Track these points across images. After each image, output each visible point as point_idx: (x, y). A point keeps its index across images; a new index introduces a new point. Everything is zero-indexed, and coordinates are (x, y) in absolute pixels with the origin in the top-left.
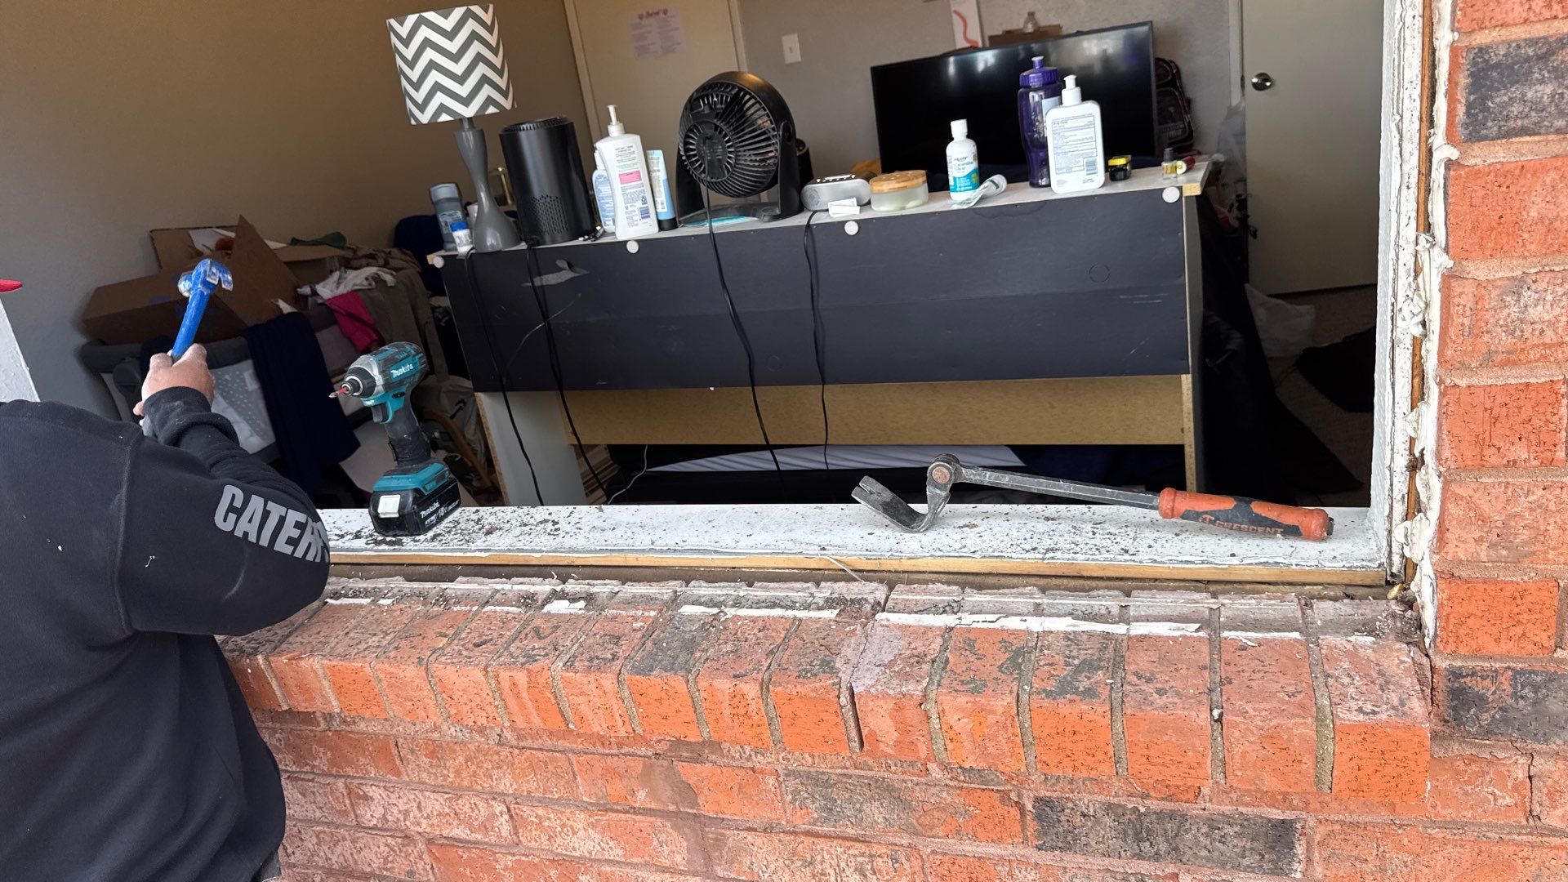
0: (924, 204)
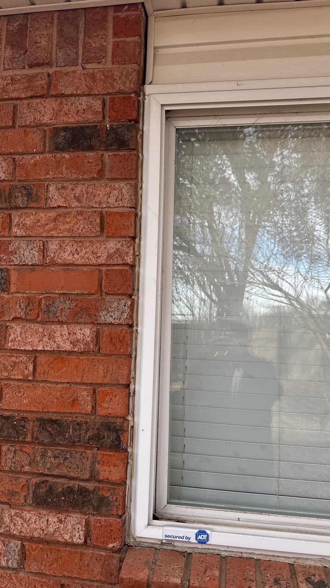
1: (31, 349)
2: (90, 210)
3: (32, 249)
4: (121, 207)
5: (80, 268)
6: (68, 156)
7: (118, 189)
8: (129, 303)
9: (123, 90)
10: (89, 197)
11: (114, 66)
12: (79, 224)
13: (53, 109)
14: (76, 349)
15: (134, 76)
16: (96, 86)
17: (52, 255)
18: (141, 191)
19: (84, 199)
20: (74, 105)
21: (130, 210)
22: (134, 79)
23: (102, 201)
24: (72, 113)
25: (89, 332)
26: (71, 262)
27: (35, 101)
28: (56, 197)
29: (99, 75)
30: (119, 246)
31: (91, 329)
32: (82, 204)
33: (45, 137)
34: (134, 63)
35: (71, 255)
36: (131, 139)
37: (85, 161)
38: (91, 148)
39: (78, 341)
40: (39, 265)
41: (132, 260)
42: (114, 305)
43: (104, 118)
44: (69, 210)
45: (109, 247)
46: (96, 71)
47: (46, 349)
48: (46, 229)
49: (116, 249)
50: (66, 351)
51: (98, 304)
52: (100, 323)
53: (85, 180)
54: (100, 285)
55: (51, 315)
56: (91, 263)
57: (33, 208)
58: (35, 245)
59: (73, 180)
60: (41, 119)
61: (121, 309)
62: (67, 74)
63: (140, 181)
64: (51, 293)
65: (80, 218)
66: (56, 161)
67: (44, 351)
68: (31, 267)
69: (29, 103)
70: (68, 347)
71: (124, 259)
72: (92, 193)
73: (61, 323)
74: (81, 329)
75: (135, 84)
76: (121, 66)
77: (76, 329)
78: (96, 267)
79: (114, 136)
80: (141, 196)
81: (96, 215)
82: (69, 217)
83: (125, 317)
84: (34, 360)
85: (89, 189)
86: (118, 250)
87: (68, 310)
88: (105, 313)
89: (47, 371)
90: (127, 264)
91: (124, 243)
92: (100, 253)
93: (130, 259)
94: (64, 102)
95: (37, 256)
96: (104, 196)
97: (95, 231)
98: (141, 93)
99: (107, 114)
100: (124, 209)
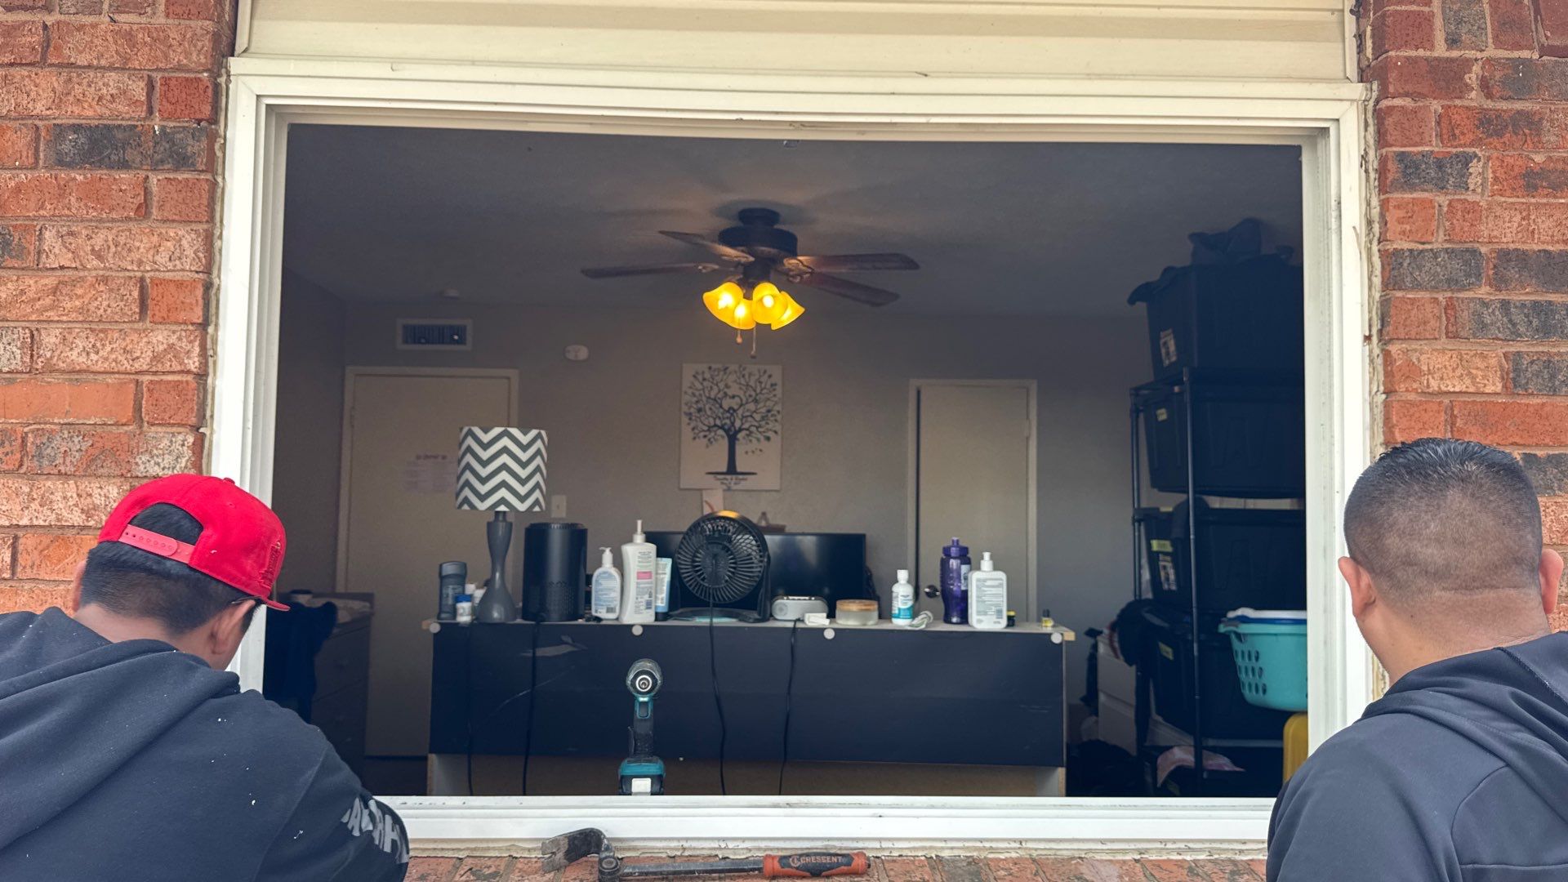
0: (876, 624)
1: (7, 523)
2: (121, 274)
3: (9, 344)
4: (178, 270)
5: (100, 377)
6: (82, 177)
7: (174, 239)
8: (191, 439)
9: (185, 65)
10: (120, 253)
11: (170, 21)
12: (100, 299)
13: (54, 90)
14: (92, 523)
15: (206, 43)
16: (136, 54)
17: (49, 355)
18: (219, 242)
19: (111, 255)
20: (93, 85)
21: (196, 276)
22: (205, 48)
23: (145, 260)
24: (90, 100)
25: (116, 490)
26: (84, 367)
27: (19, 73)
28: (57, 251)
29: (140, 36)
30: (173, 339)
31: (119, 487)
32: (107, 264)
33: (37, 139)
34: (206, 19)
35: (84, 354)
36: (199, 154)
37: (113, 187)
38: (124, 165)
39: (96, 508)
40: (22, 372)
41: (197, 364)
42: (162, 445)
43: (150, 111)
44: (81, 274)
45: (155, 341)
46: (135, 27)
47: (35, 522)
48: (37, 307)
49: (169, 345)
50: (73, 526)
51: (133, 443)
52: (137, 477)
53: (113, 220)
54: (138, 409)
55: (46, 462)
56: (122, 369)
57: (14, 268)
58: (15, 336)
59: (91, 220)
60: (29, 106)
61: (176, 451)
62: (81, 28)
63: (218, 225)
64: (45, 423)
65: (102, 288)
66: (59, 185)
67: (32, 526)
68: (8, 376)
69: (6, 76)
70: (77, 518)
71: (183, 362)
72: (125, 244)
73: (64, 476)
74: (101, 488)
75: (209, 57)
76: (182, 22)
77: (93, 486)
78: (132, 377)
79: (167, 146)
80: (220, 250)
81: (131, 284)
82: (82, 287)
83: (183, 465)
84: (13, 544)
85: (120, 238)
86: (171, 346)
87: (77, 454)
88: (145, 458)
89: (37, 562)
90: (189, 372)
91: (184, 334)
92: (139, 352)
93: (194, 363)
94: (75, 80)
95: (18, 357)
96: (147, 251)
97: (129, 313)
98: (223, 71)
99: (156, 106)
100: (186, 273)
